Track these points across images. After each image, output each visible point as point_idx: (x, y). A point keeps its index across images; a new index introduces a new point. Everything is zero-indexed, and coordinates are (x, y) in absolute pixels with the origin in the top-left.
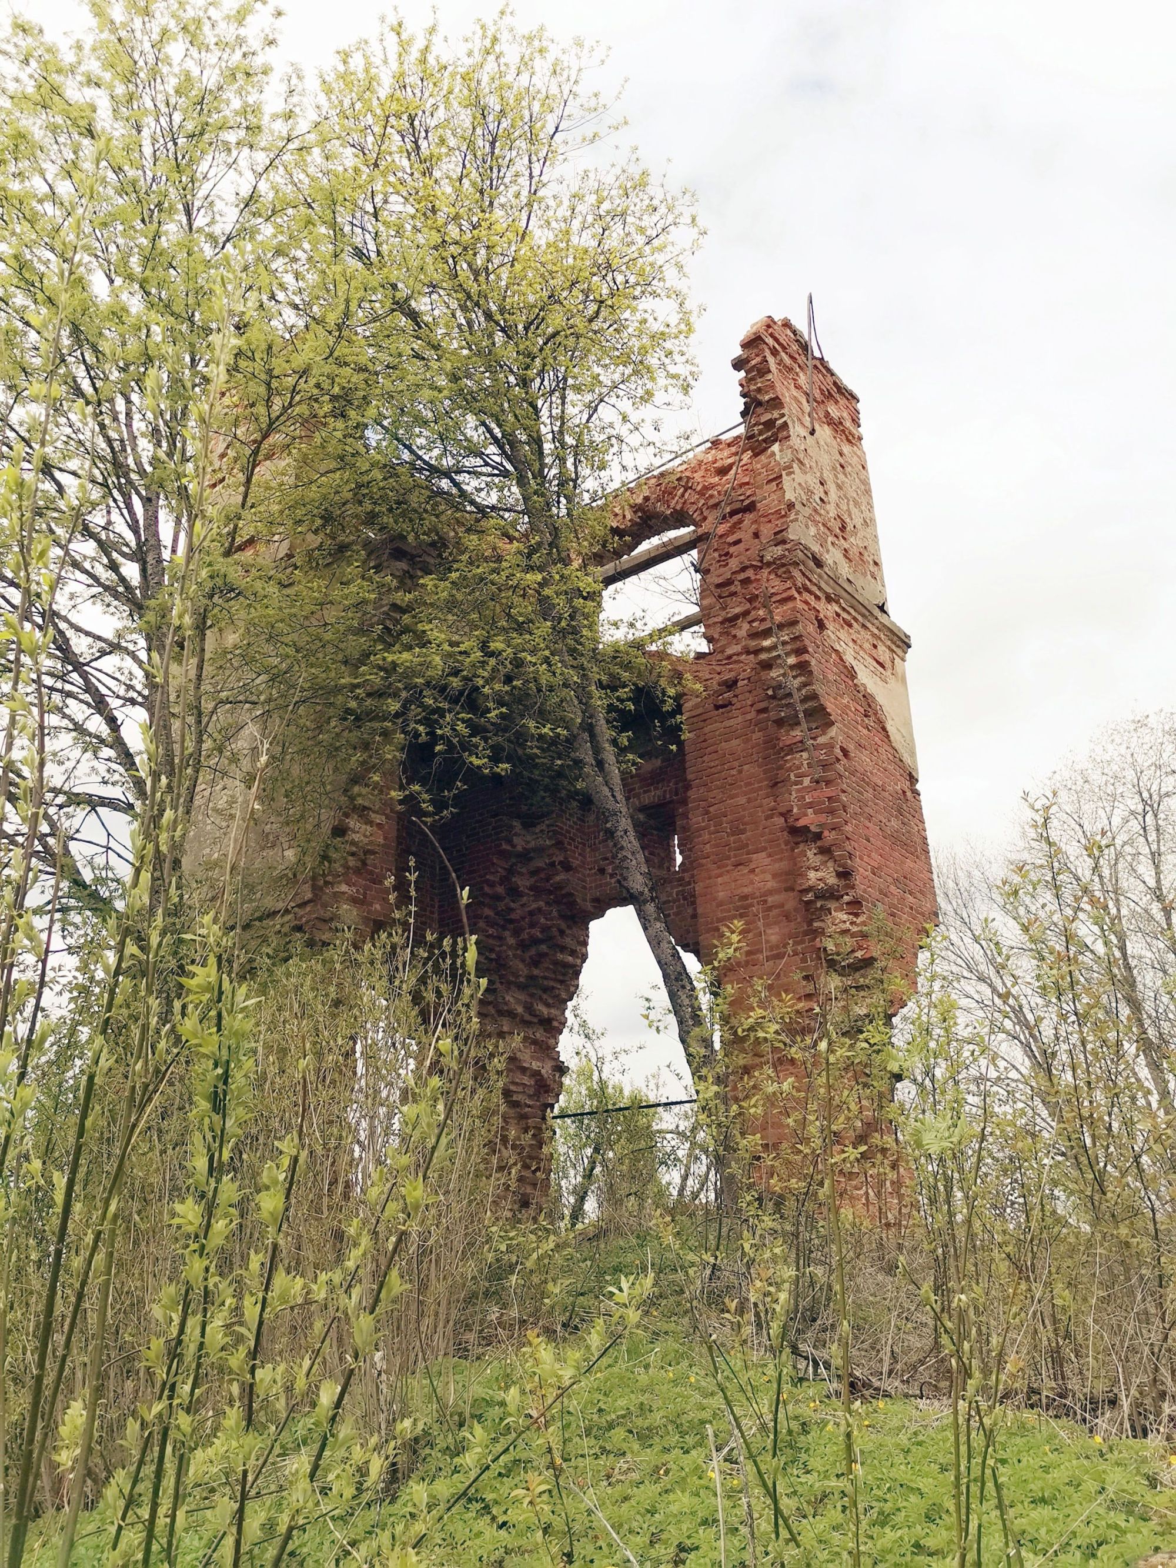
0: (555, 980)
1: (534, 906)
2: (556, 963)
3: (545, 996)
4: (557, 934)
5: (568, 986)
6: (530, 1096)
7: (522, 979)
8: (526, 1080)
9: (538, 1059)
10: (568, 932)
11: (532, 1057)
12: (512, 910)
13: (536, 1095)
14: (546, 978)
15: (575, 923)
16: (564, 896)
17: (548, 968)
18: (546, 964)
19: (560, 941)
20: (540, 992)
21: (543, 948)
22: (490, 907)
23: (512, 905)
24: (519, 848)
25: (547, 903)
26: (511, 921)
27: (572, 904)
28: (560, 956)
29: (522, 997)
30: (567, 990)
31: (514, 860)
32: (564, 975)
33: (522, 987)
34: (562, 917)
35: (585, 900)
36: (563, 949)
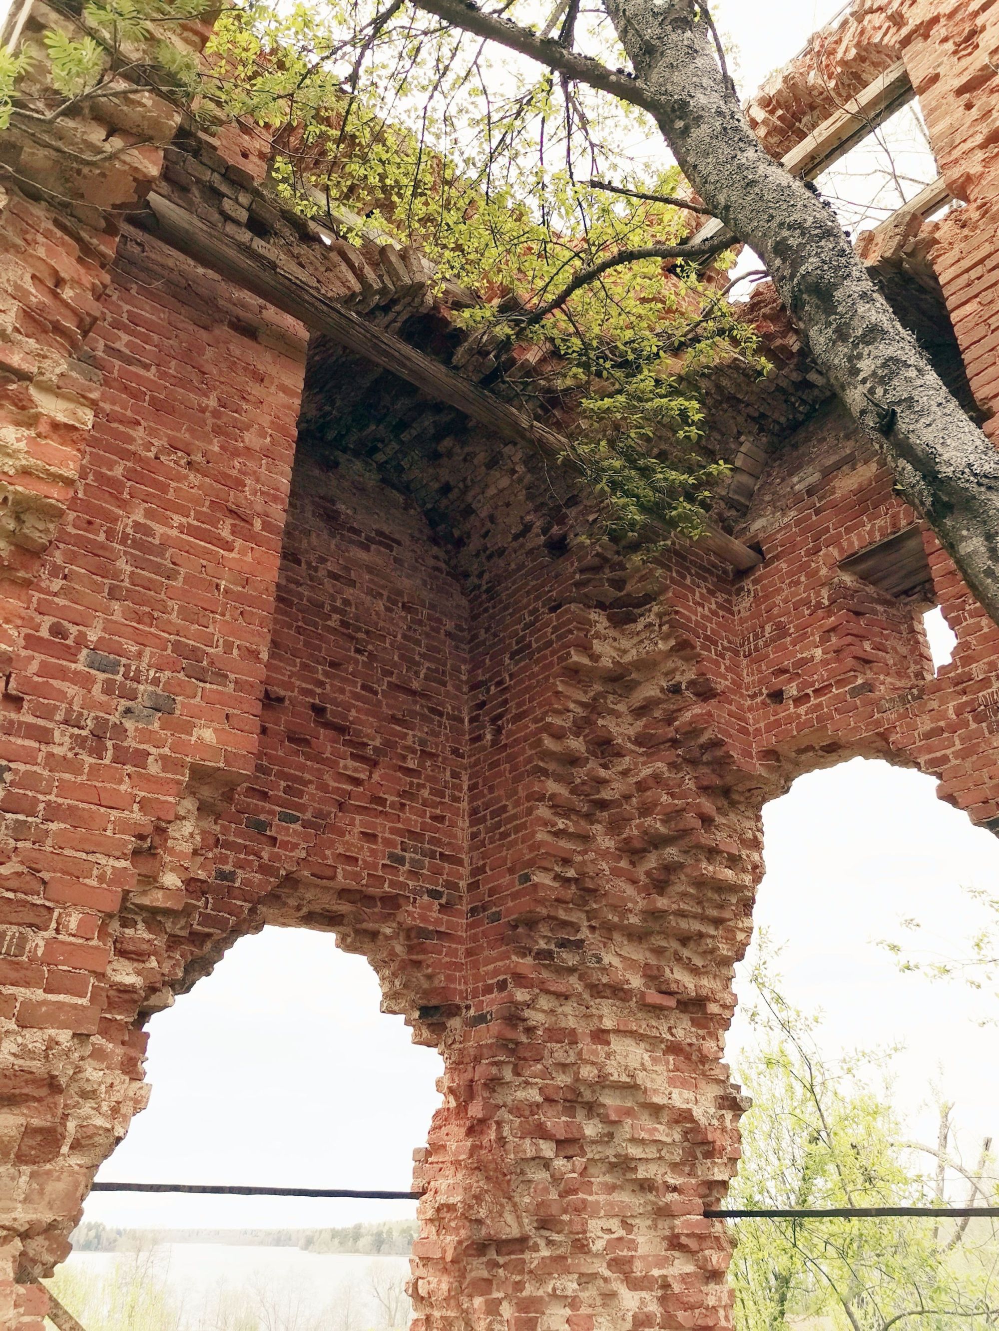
0: (703, 918)
1: (646, 772)
2: (701, 883)
3: (686, 953)
4: (697, 823)
5: (732, 931)
6: (674, 1167)
7: (634, 920)
8: (663, 1132)
9: (684, 1084)
10: (719, 820)
11: (671, 1081)
12: (603, 782)
13: (687, 1164)
14: (682, 914)
15: (733, 804)
16: (704, 748)
17: (684, 895)
18: (681, 884)
19: (705, 839)
20: (675, 945)
21: (672, 853)
22: (558, 779)
23: (602, 773)
24: (606, 662)
25: (672, 765)
26: (603, 805)
27: (722, 763)
28: (708, 869)
29: (639, 954)
30: (730, 938)
31: (598, 687)
32: (721, 907)
33: (637, 936)
34: (704, 789)
35: (747, 754)
36: (712, 853)
